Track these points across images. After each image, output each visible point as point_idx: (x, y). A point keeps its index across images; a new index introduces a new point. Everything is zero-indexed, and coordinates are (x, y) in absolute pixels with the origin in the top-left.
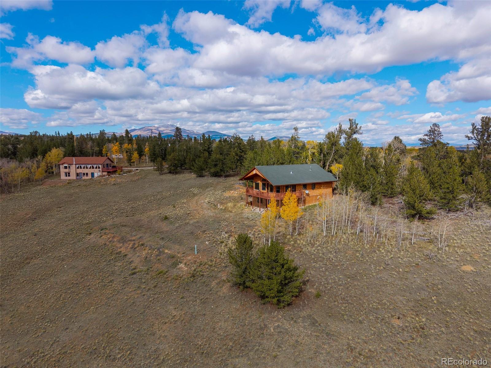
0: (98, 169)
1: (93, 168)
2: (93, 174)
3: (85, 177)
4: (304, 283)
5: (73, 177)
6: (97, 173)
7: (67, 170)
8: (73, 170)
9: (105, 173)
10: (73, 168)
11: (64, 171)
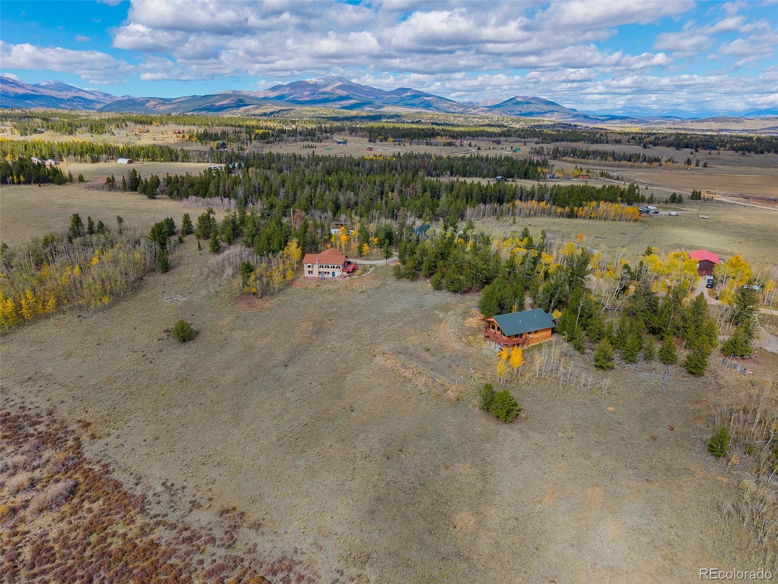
0: (338, 269)
1: (334, 267)
2: (333, 274)
3: (326, 276)
4: (519, 410)
5: (315, 274)
6: (338, 273)
7: (310, 269)
8: (316, 269)
9: (345, 273)
10: (316, 266)
11: (307, 270)
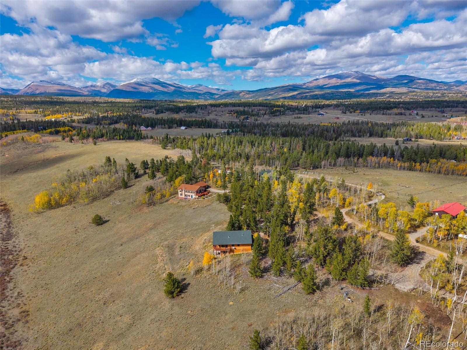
1: (192, 193)
3: (188, 197)
5: (183, 196)
6: (194, 196)
8: (183, 193)
9: (197, 197)
10: (183, 191)
11: (180, 193)
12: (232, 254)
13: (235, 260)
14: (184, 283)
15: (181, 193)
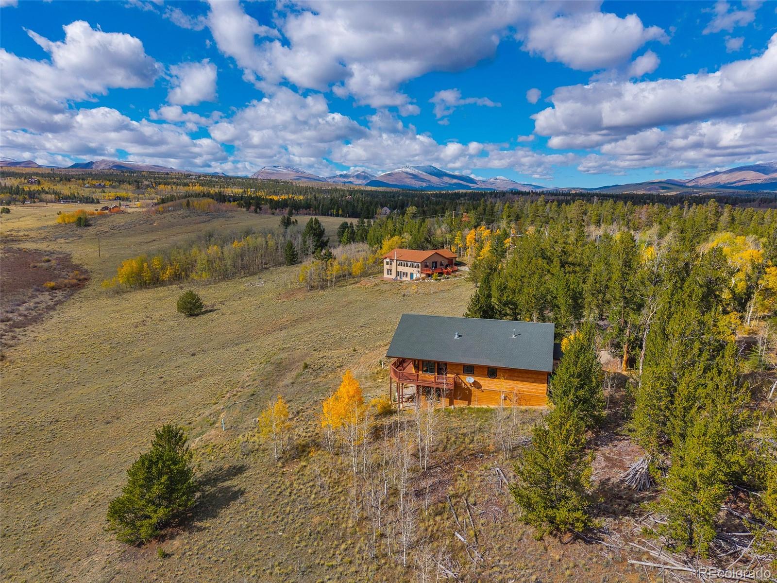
0: (417, 269)
2: (412, 274)
3: (404, 278)
5: (394, 276)
6: (416, 275)
8: (394, 267)
9: (424, 275)
10: (394, 264)
11: (386, 267)
12: (460, 404)
13: (465, 431)
14: (227, 483)
15: (388, 267)
